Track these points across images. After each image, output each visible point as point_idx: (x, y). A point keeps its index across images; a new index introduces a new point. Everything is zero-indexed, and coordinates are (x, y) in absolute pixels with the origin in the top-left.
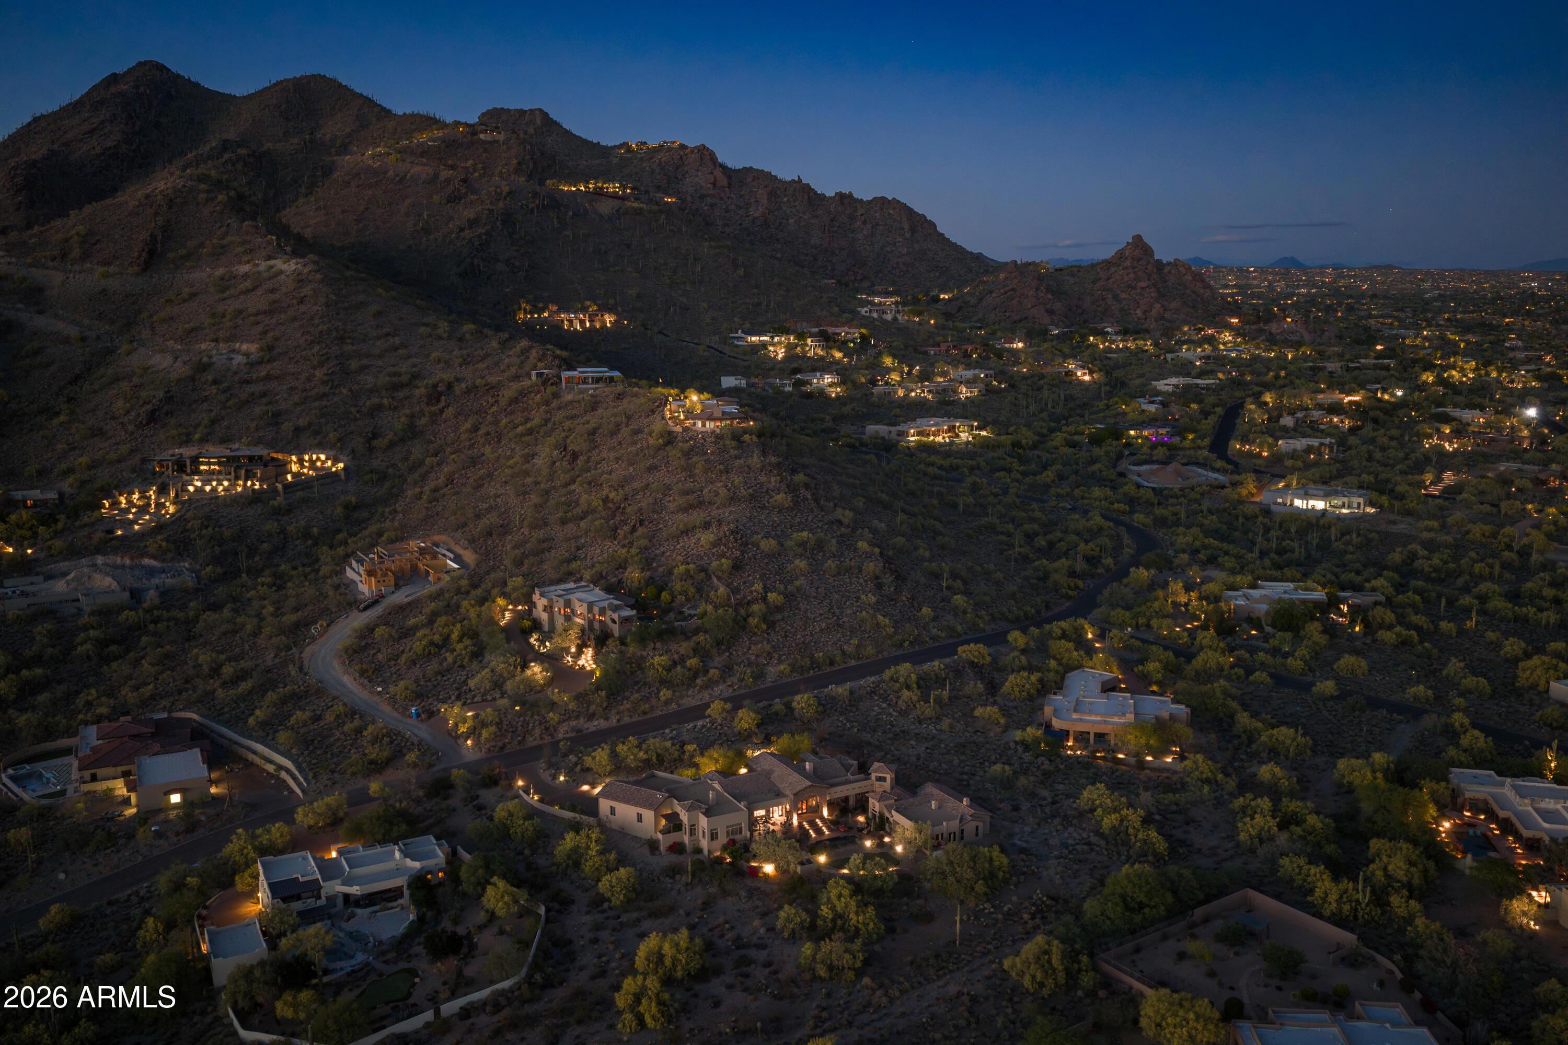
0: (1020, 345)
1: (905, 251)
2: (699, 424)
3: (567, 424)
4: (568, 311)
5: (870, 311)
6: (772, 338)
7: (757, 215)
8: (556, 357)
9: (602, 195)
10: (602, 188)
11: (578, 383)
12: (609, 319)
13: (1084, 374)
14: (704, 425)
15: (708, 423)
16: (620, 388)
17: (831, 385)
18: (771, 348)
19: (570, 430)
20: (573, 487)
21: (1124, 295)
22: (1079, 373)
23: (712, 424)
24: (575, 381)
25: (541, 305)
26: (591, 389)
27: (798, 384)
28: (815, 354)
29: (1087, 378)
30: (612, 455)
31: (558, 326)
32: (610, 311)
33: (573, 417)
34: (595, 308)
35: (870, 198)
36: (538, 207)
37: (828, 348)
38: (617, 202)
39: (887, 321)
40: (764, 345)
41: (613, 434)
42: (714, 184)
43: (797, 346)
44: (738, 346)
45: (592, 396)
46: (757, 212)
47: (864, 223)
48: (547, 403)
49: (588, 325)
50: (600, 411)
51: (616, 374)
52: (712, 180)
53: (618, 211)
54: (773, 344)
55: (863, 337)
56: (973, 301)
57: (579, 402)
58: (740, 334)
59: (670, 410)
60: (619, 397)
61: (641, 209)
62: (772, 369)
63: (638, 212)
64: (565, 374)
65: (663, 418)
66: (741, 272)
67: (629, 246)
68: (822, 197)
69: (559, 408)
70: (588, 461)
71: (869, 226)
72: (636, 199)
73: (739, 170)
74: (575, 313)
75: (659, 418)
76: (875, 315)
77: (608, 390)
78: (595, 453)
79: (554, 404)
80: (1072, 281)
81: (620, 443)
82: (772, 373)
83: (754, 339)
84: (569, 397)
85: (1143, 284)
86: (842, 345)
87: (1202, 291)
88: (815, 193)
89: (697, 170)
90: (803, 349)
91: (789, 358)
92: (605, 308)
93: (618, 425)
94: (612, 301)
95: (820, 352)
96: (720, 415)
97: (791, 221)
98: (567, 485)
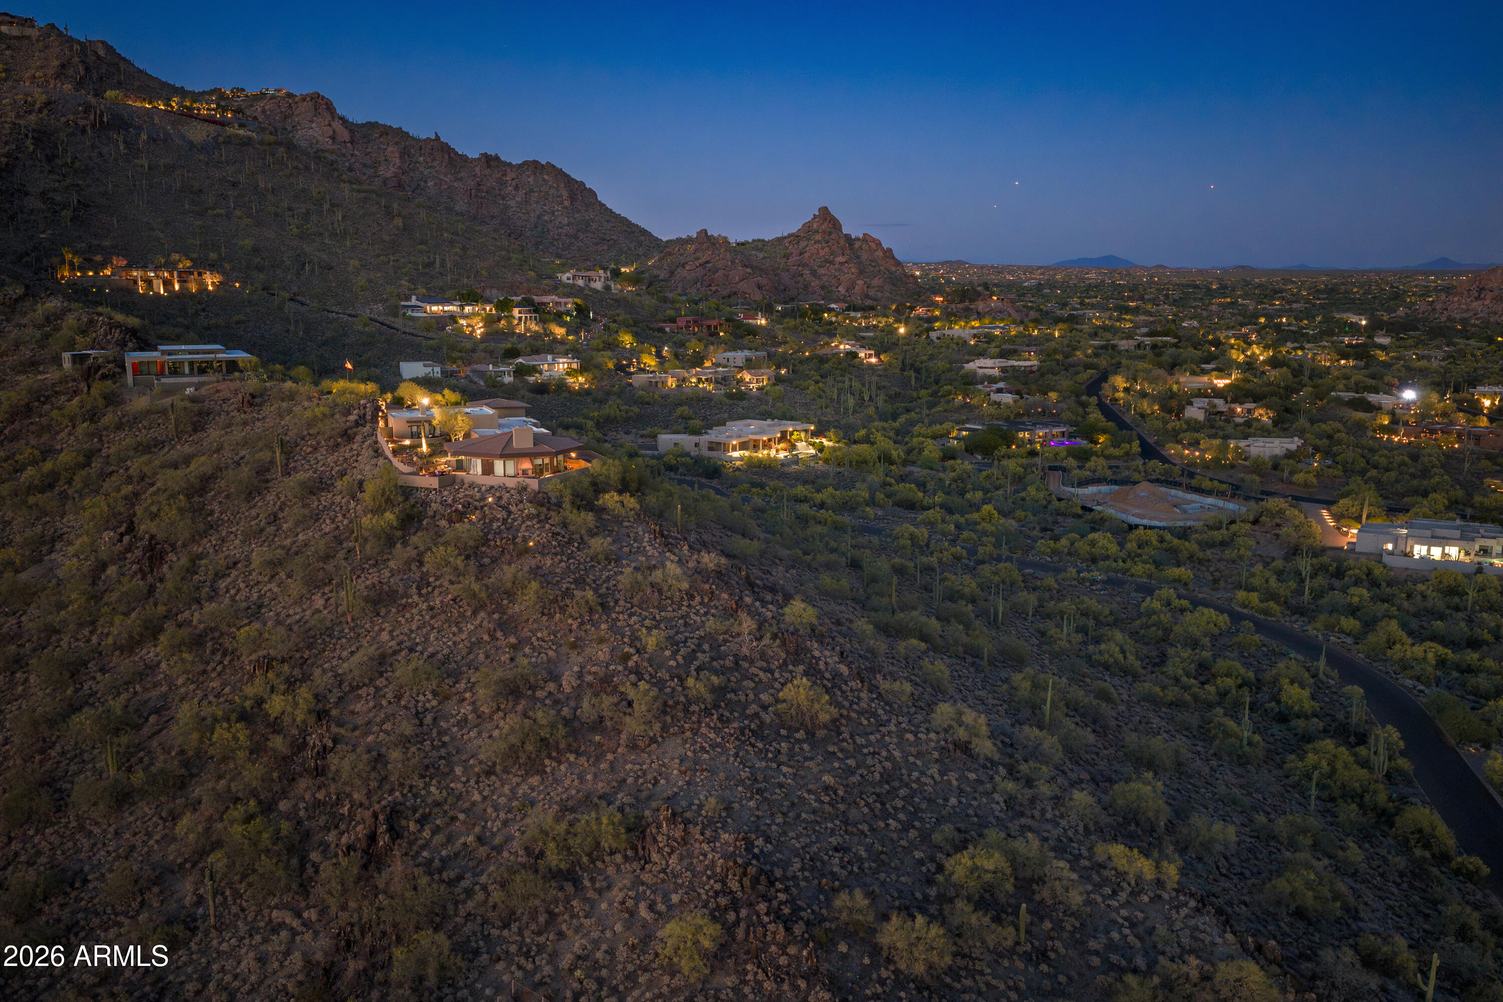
0: (763, 322)
1: (565, 221)
2: (477, 466)
3: (136, 465)
4: (144, 267)
5: (574, 277)
6: (462, 307)
7: (389, 174)
8: (113, 325)
9: (191, 116)
10: (190, 109)
11: (161, 374)
12: (211, 281)
13: (870, 356)
14: (488, 470)
15: (499, 466)
16: (252, 383)
17: (570, 373)
18: (463, 322)
19: (142, 478)
20: (149, 653)
21: (822, 271)
22: (862, 355)
23: (511, 465)
24: (154, 369)
25: (99, 258)
26: (189, 385)
27: (520, 372)
28: (528, 330)
29: (873, 360)
30: (259, 554)
31: (129, 290)
32: (213, 267)
33: (146, 448)
34: (188, 264)
35: (520, 162)
36: (93, 126)
37: (543, 321)
38: (212, 128)
39: (595, 291)
40: (453, 318)
41: (252, 493)
42: (333, 138)
43: (499, 320)
44: (412, 319)
45: (193, 400)
46: (388, 171)
47: (516, 188)
48: (93, 416)
49: (177, 287)
50: (213, 434)
51: (240, 355)
52: (331, 133)
53: (215, 139)
54: (466, 317)
55: (579, 308)
56: (663, 275)
57: (163, 412)
58: (414, 301)
59: (390, 435)
60: (254, 400)
61: (250, 138)
62: (473, 351)
63: (246, 143)
64: (133, 357)
65: (378, 452)
66: (398, 222)
67: (234, 185)
68: (464, 158)
69: (119, 427)
70: (192, 569)
71: (522, 192)
72: (242, 126)
73: (363, 125)
74: (156, 269)
75: (366, 453)
76: (580, 282)
77: (226, 387)
78: (208, 544)
79: (108, 419)
80: (761, 255)
81: (274, 519)
82: (475, 356)
83: (435, 308)
84: (141, 403)
85: (841, 259)
86: (558, 318)
87: (894, 269)
88: (456, 153)
89: (311, 121)
90: (510, 323)
91: (491, 335)
92: (202, 264)
93: (263, 471)
94: (213, 256)
95: (534, 327)
96: (528, 444)
97: (430, 184)
98: (130, 646)
